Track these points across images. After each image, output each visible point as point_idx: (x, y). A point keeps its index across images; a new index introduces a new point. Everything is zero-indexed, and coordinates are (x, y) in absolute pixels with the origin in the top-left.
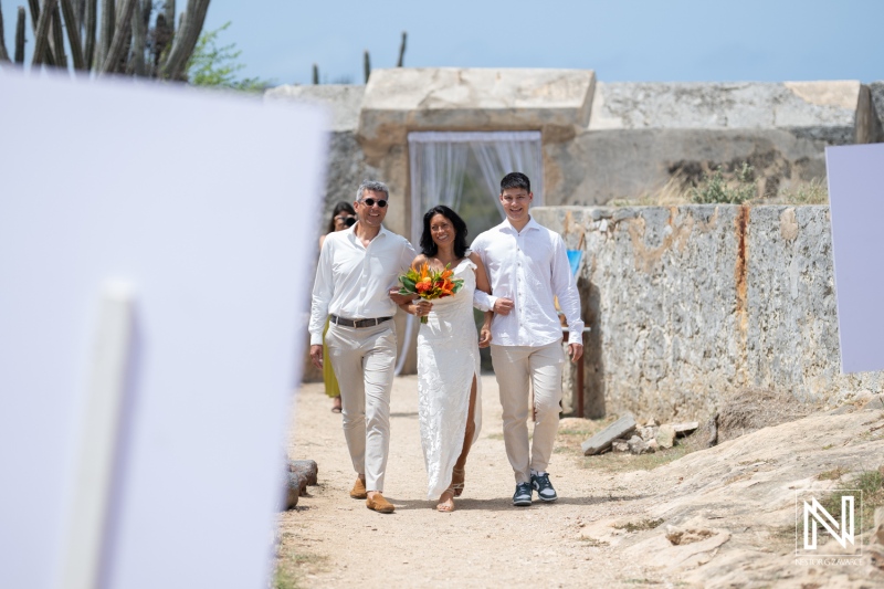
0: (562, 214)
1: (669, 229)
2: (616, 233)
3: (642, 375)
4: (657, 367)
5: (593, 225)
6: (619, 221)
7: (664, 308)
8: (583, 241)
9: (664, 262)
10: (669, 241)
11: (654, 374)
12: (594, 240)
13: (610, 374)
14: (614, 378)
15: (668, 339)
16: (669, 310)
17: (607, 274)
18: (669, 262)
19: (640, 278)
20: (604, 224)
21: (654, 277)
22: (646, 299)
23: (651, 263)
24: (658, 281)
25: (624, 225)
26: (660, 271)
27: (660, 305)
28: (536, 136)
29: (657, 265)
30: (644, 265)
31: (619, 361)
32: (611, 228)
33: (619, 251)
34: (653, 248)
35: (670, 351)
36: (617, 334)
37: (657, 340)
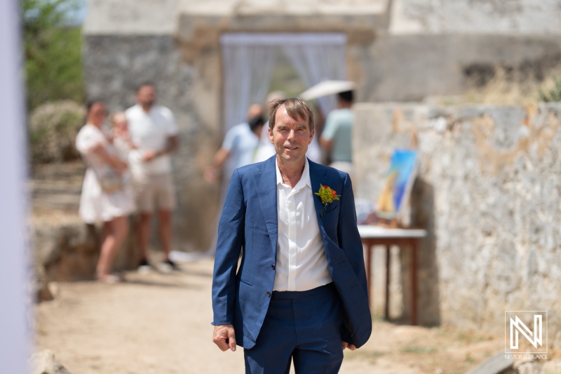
0: (389, 112)
1: (524, 131)
2: (456, 133)
3: (487, 285)
4: (507, 279)
5: (427, 124)
6: (460, 121)
7: (517, 217)
8: (416, 141)
9: (518, 166)
10: (524, 144)
11: (503, 286)
12: (428, 141)
13: (447, 282)
14: (451, 286)
15: (521, 251)
16: (523, 218)
17: (444, 176)
18: (525, 167)
19: (486, 182)
20: (441, 124)
21: (505, 181)
22: (494, 206)
23: (500, 167)
24: (509, 186)
25: (467, 125)
26: (512, 175)
27: (511, 213)
28: (340, 39)
29: (509, 169)
30: (491, 168)
31: (458, 268)
32: (450, 128)
33: (460, 153)
34: (503, 151)
35: (525, 263)
36: (455, 240)
37: (506, 250)
